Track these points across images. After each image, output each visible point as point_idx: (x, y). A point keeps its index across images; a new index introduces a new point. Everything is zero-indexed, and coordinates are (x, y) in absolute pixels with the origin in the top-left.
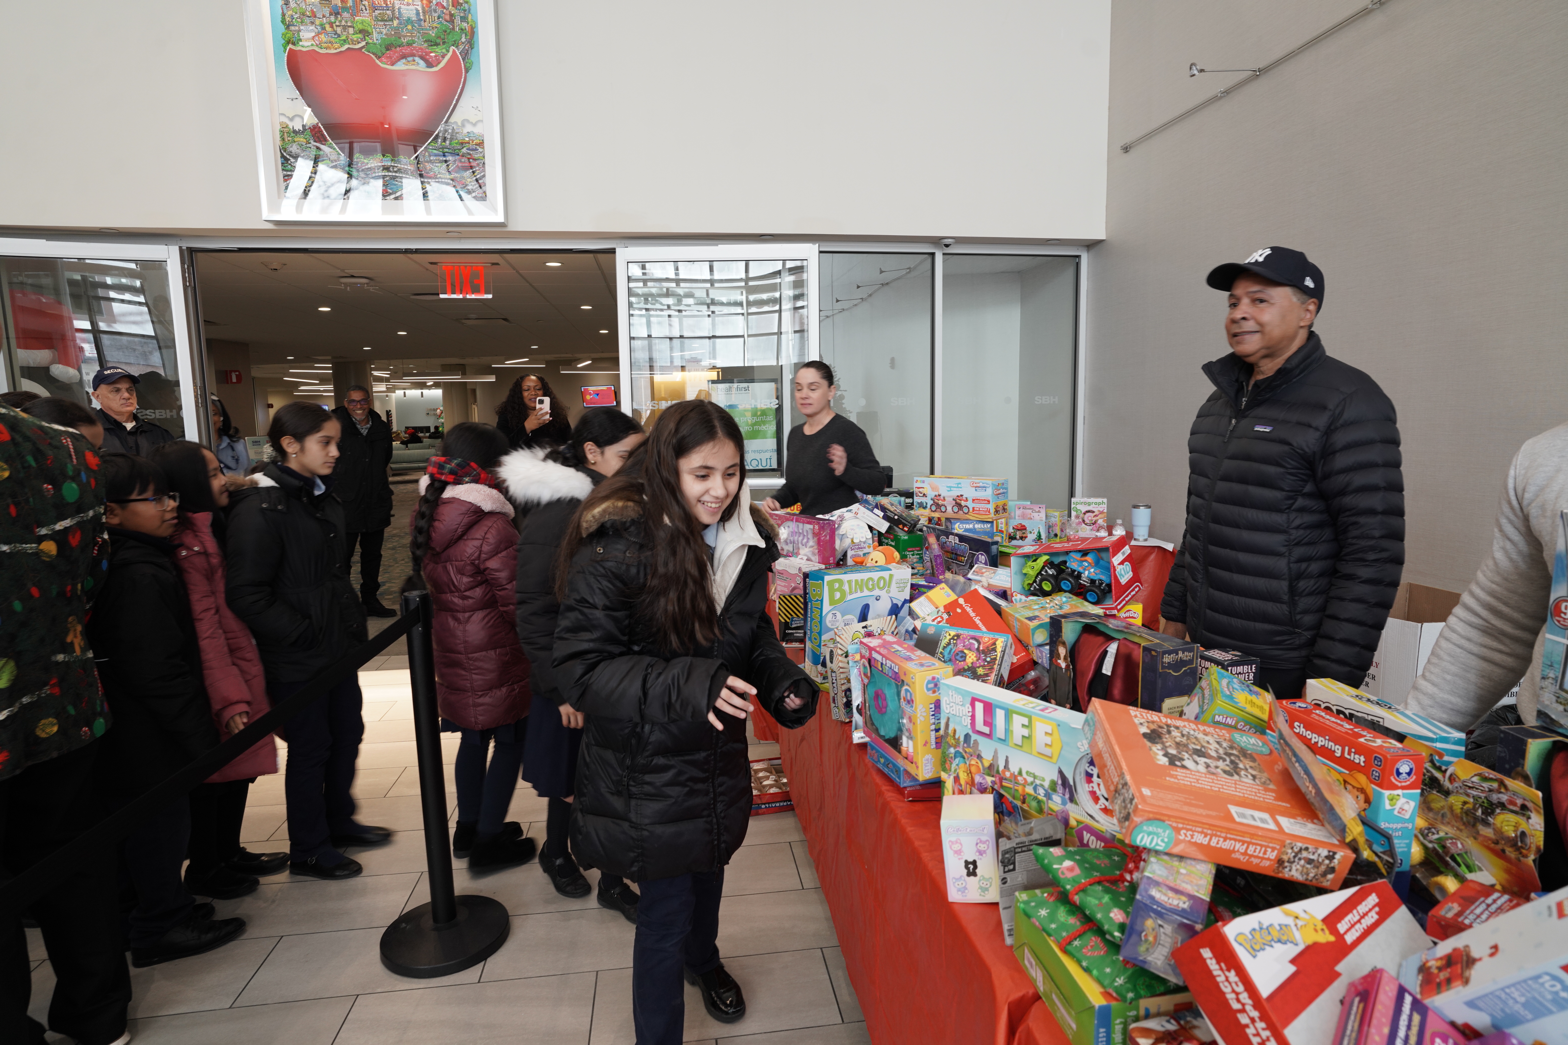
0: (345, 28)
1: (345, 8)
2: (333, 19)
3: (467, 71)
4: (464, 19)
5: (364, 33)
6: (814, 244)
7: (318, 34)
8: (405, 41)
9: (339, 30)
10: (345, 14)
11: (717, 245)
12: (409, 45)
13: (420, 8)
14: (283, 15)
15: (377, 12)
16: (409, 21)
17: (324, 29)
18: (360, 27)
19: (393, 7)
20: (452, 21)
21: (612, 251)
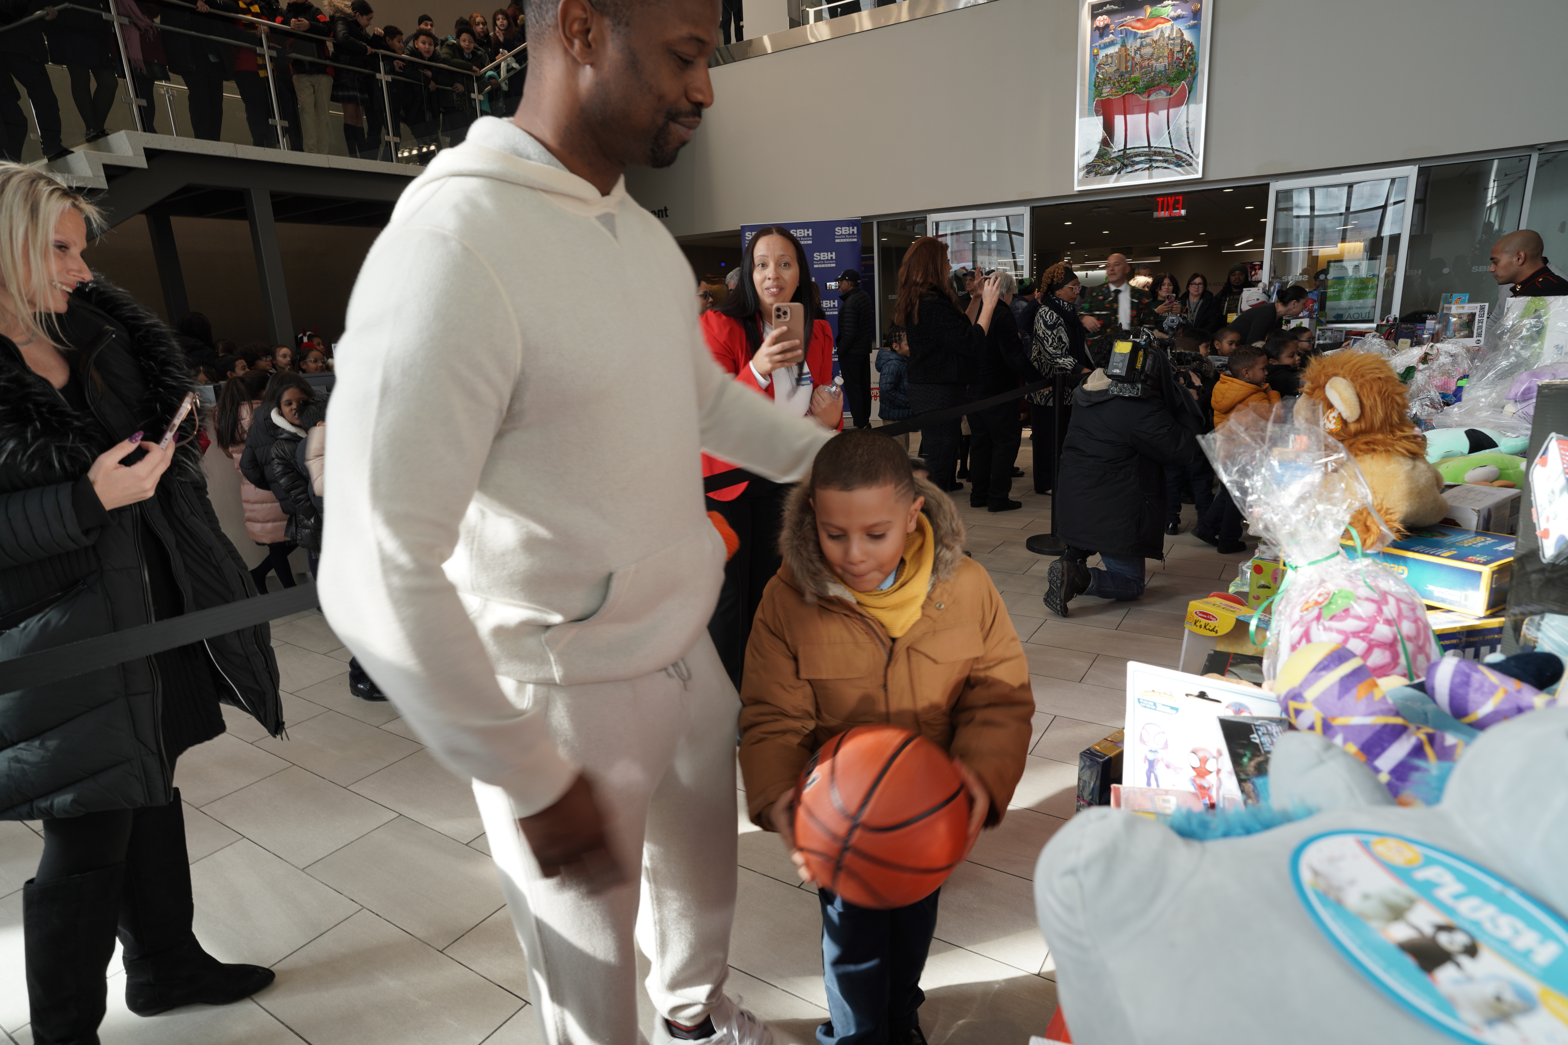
0: (1125, 83)
1: (1127, 72)
2: (1120, 79)
3: (1189, 93)
4: (1191, 64)
5: (1135, 83)
6: (1415, 165)
7: (1112, 88)
8: (1156, 83)
9: (1122, 84)
10: (1127, 75)
11: (1340, 173)
12: (1158, 85)
13: (1167, 64)
14: (1095, 82)
15: (1143, 70)
16: (1160, 72)
17: (1114, 85)
18: (1133, 80)
19: (1152, 65)
20: (1184, 67)
21: (1268, 184)
